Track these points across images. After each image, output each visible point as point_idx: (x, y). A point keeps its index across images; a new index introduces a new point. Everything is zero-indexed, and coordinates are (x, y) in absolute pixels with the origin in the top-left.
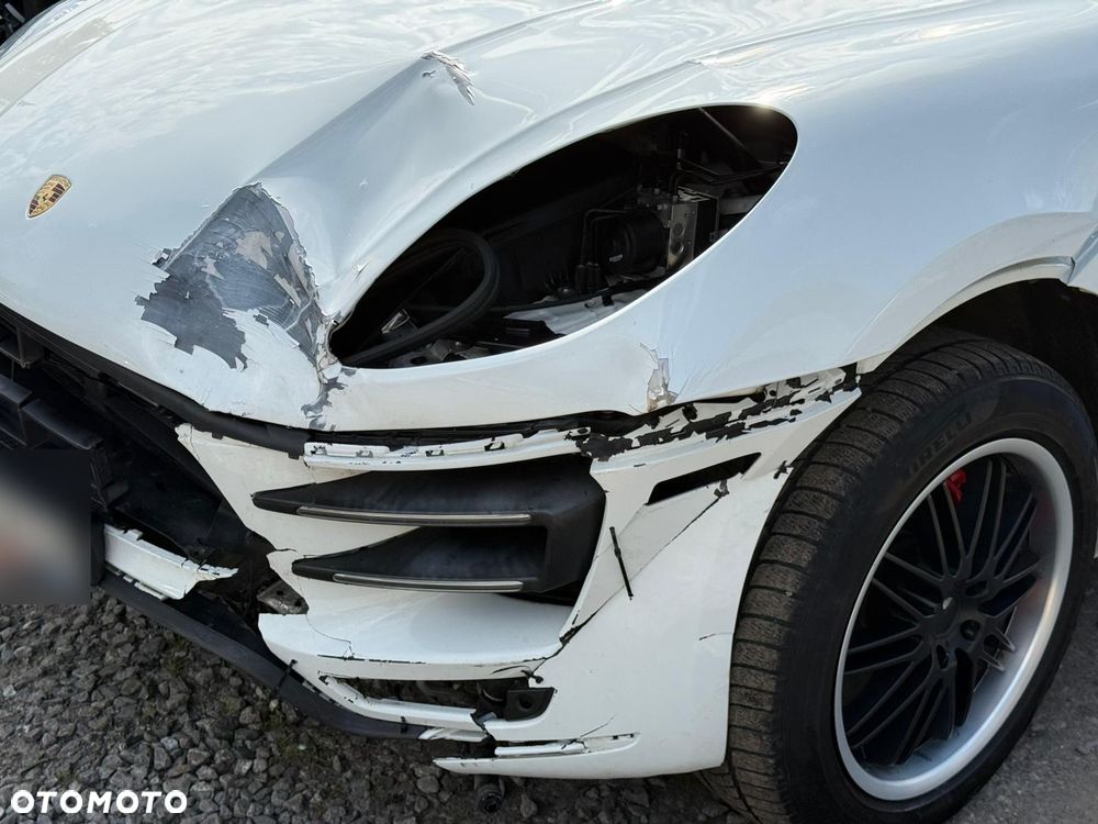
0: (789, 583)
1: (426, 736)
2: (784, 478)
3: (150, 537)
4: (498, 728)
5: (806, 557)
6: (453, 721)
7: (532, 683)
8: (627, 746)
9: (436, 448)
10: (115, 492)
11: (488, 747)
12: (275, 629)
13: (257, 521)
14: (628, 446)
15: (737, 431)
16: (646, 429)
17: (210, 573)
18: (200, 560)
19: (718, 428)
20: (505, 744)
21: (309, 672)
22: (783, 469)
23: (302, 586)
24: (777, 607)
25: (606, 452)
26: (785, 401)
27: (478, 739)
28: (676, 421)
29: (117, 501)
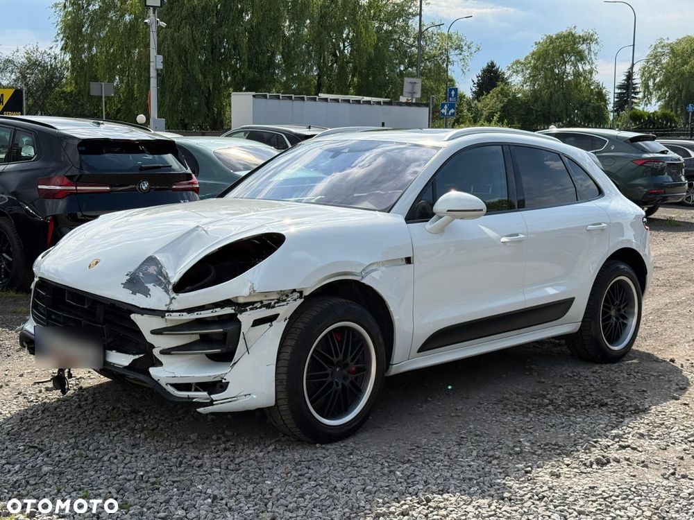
0: (289, 350)
1: (194, 400)
2: (287, 322)
3: (119, 351)
4: (214, 397)
5: (293, 343)
6: (201, 395)
7: (224, 381)
8: (248, 398)
9: (199, 313)
10: (110, 340)
11: (211, 403)
12: (153, 371)
13: (150, 338)
14: (246, 310)
15: (274, 307)
16: (251, 306)
17: (137, 357)
18: (134, 354)
19: (269, 306)
20: (216, 401)
21: (163, 383)
22: (286, 319)
23: (162, 358)
24: (286, 356)
25: (241, 312)
26: (285, 301)
27: (209, 401)
28: (259, 305)
29: (111, 342)
